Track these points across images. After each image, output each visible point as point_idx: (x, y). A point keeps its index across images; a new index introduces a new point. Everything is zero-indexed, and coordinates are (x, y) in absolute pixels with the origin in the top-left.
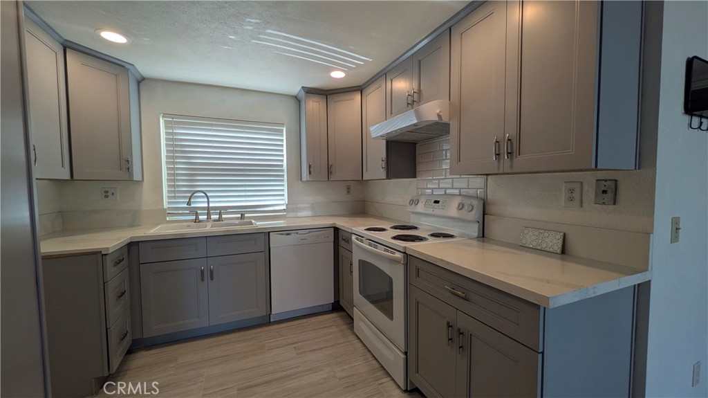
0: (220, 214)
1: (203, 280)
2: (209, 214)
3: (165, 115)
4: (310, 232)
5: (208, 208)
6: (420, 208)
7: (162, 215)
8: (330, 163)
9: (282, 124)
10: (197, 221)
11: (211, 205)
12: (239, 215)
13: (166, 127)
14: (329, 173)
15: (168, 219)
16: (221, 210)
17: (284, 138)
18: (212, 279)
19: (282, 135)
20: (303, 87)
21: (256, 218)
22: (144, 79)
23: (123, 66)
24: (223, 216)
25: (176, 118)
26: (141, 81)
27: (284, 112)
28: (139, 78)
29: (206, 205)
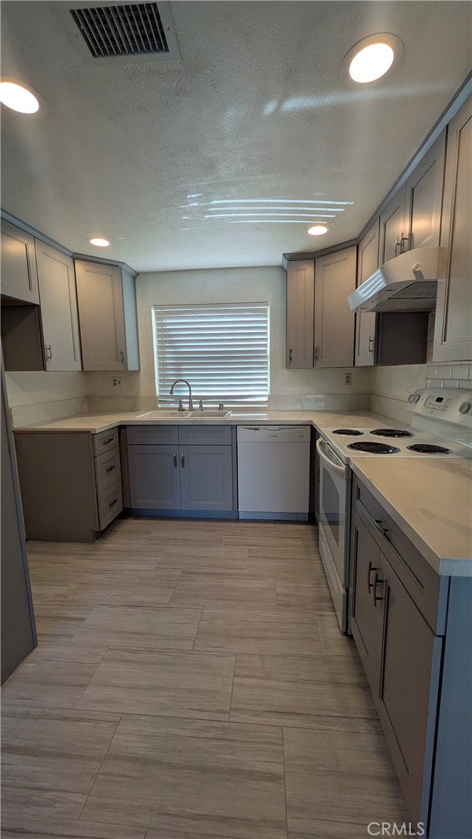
0: (201, 403)
1: (176, 465)
2: (190, 403)
3: (156, 307)
4: (280, 429)
5: (190, 397)
6: (419, 407)
7: (153, 402)
8: (316, 346)
9: (266, 303)
10: (181, 409)
11: (193, 394)
12: (218, 406)
13: (157, 319)
14: (315, 358)
15: (160, 406)
16: (202, 399)
17: (268, 319)
18: (183, 466)
19: (266, 316)
20: (284, 254)
21: (234, 410)
22: (138, 274)
23: (117, 266)
24: (204, 406)
25: (166, 310)
26: (136, 276)
27: (269, 290)
28: (134, 274)
29: (188, 394)
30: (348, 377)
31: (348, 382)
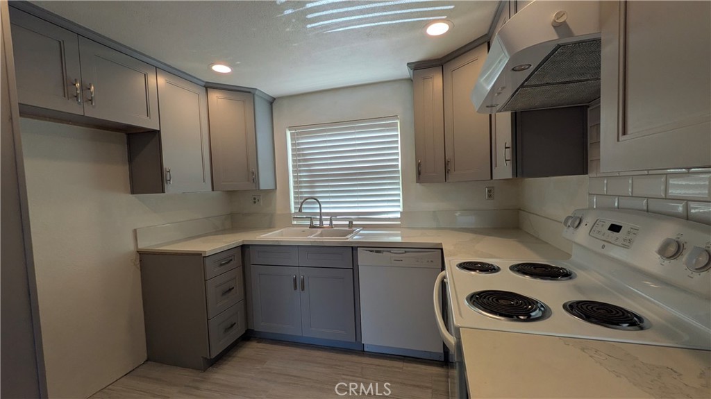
0: (331, 220)
1: (295, 288)
2: (321, 220)
3: (290, 128)
5: (321, 214)
8: (447, 158)
9: (395, 117)
10: (312, 226)
13: (292, 139)
14: (447, 171)
16: (333, 216)
17: (399, 133)
18: (303, 289)
19: (397, 130)
20: (408, 64)
22: (275, 99)
23: (249, 92)
25: (300, 130)
26: (272, 102)
27: (397, 103)
30: (489, 191)
31: (490, 196)
